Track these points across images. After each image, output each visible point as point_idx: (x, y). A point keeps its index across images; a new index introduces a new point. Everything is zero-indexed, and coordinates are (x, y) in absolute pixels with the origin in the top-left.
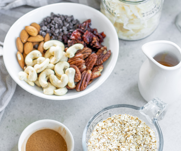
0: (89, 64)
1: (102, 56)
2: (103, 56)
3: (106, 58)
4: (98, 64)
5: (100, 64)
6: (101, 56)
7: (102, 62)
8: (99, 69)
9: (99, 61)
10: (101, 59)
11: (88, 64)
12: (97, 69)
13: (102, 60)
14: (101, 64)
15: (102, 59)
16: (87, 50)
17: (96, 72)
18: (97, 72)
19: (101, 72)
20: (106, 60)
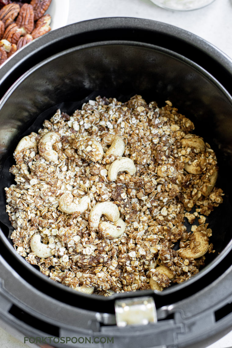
0: (27, 20)
1: (40, 4)
2: (42, 3)
3: (47, 5)
4: (38, 16)
5: (40, 15)
6: (38, 5)
7: (43, 12)
8: (45, 22)
9: (39, 12)
10: (40, 8)
11: (25, 22)
12: (43, 22)
13: (42, 10)
14: (42, 15)
15: (42, 8)
16: (12, 6)
17: (42, 26)
18: (44, 25)
19: (50, 25)
20: (47, 7)
